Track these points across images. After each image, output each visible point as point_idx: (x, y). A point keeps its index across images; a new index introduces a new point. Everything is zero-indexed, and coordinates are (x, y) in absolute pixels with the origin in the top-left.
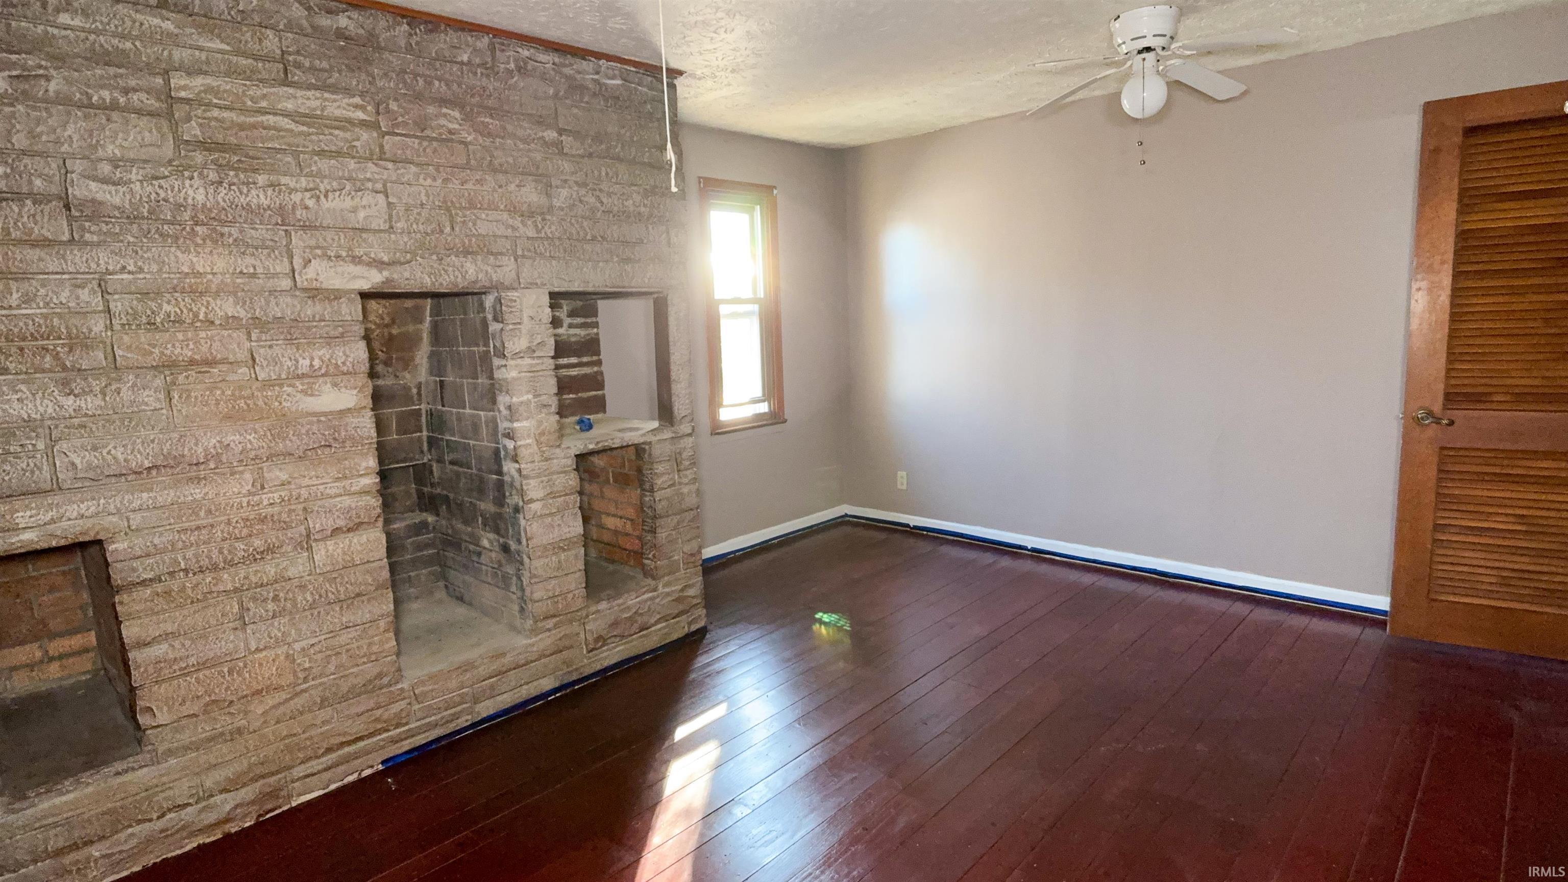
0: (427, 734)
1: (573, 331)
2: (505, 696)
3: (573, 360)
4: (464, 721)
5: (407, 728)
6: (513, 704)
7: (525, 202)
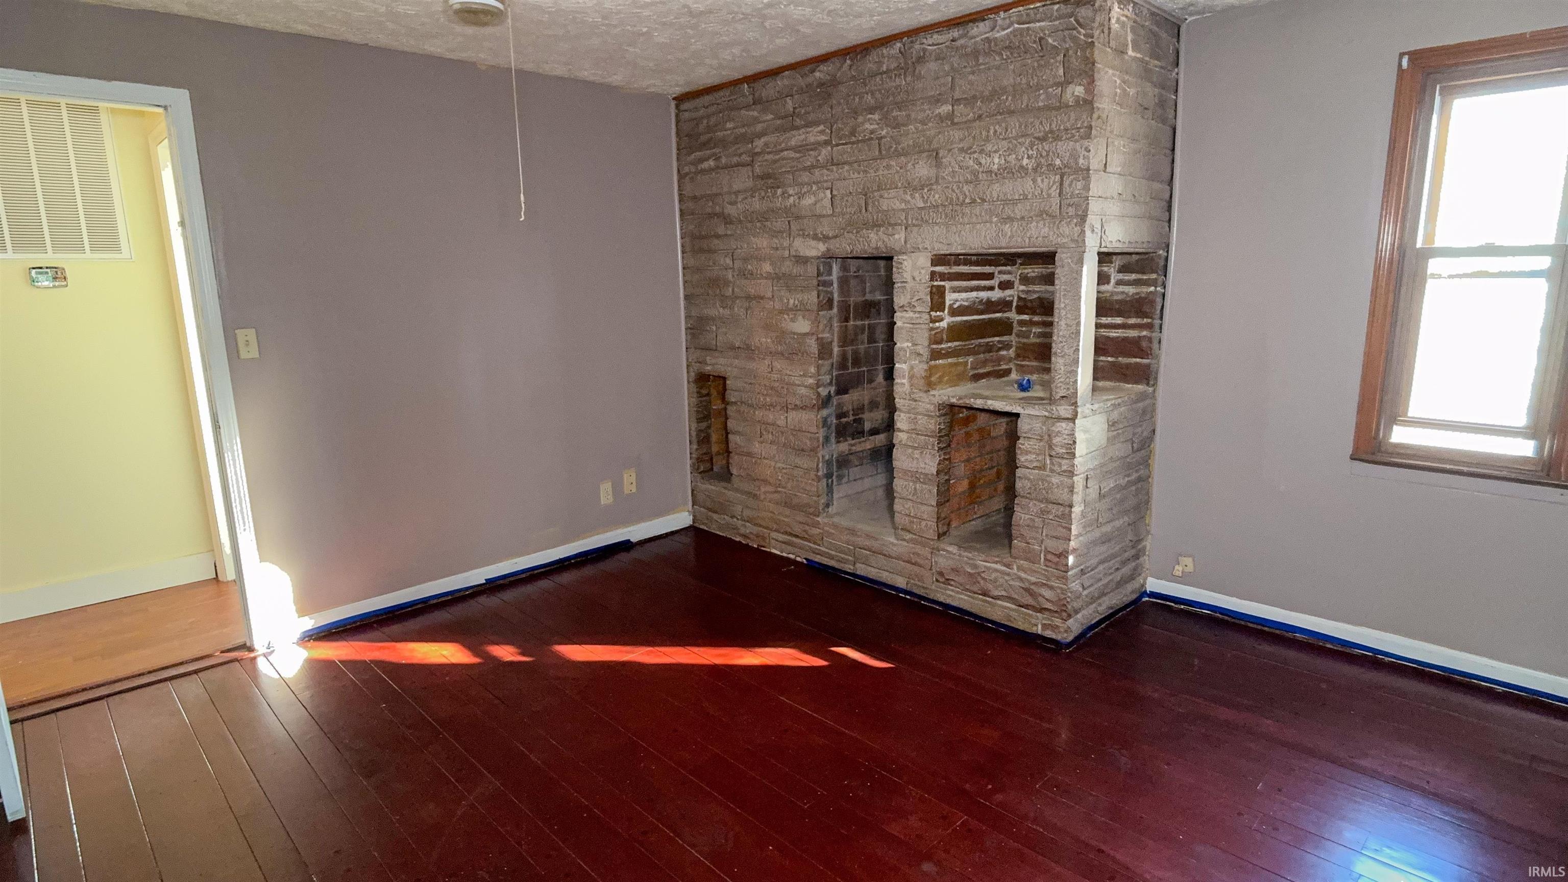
0: (828, 560)
1: (1121, 288)
2: (873, 569)
3: (1119, 320)
4: (849, 568)
5: (818, 547)
6: (874, 578)
7: (917, 177)
